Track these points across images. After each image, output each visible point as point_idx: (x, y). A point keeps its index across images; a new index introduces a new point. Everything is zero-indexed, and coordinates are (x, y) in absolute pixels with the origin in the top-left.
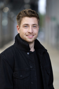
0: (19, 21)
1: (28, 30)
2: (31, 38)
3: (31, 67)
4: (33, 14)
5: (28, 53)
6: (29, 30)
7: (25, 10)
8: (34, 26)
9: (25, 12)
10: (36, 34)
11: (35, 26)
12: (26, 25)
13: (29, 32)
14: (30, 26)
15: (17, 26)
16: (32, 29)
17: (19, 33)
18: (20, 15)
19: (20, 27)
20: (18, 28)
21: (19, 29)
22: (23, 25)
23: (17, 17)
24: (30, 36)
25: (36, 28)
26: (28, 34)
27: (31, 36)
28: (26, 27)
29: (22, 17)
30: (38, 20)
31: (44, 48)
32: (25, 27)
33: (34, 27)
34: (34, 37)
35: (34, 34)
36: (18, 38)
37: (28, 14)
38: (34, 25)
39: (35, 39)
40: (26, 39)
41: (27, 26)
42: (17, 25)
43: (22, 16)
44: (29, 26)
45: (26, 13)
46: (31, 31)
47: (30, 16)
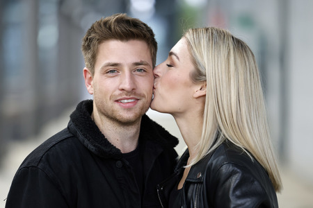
0: (89, 56)
1: (119, 82)
2: (129, 109)
4: (133, 30)
6: (121, 83)
7: (107, 19)
8: (137, 68)
9: (105, 23)
10: (144, 96)
11: (141, 67)
12: (112, 68)
13: (123, 90)
15: (85, 70)
16: (132, 78)
17: (91, 92)
18: (93, 35)
19: (93, 74)
20: (89, 76)
21: (91, 79)
22: (102, 68)
23: (83, 43)
24: (126, 101)
25: (144, 73)
26: (120, 95)
27: (130, 101)
28: (112, 71)
29: (100, 41)
32: (109, 75)
33: (139, 73)
34: (140, 103)
35: (140, 95)
38: (137, 64)
40: (113, 111)
42: (85, 68)
43: (97, 37)
44: (123, 70)
45: (110, 28)
46: (127, 85)
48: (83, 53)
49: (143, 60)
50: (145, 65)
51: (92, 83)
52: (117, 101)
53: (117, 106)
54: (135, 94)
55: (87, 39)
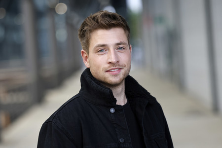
0: (84, 41)
1: (107, 58)
2: (116, 75)
3: (120, 140)
4: (114, 22)
5: (112, 111)
6: (109, 58)
7: (94, 15)
8: (119, 47)
9: (94, 18)
10: (125, 66)
11: (121, 46)
12: (101, 48)
13: (110, 63)
14: (112, 49)
15: (83, 52)
16: (115, 54)
17: (88, 66)
18: (86, 28)
19: (88, 53)
20: (85, 55)
21: (87, 57)
22: (94, 49)
23: (79, 33)
25: (124, 51)
26: (109, 67)
28: (101, 51)
29: (91, 31)
30: (127, 32)
31: (149, 93)
32: (99, 53)
33: (120, 50)
34: (123, 71)
35: (122, 66)
36: (88, 79)
37: (103, 23)
38: (118, 44)
39: (126, 76)
41: (103, 48)
42: (82, 50)
43: (89, 28)
44: (109, 49)
45: (97, 22)
46: (113, 60)
47: (108, 26)
48: (80, 39)
49: (122, 41)
50: (124, 44)
51: (88, 60)
52: (107, 71)
53: (107, 75)
54: (119, 65)
55: (82, 30)
